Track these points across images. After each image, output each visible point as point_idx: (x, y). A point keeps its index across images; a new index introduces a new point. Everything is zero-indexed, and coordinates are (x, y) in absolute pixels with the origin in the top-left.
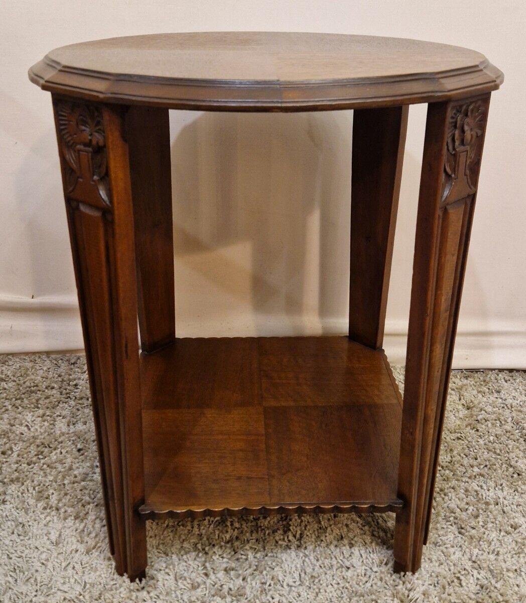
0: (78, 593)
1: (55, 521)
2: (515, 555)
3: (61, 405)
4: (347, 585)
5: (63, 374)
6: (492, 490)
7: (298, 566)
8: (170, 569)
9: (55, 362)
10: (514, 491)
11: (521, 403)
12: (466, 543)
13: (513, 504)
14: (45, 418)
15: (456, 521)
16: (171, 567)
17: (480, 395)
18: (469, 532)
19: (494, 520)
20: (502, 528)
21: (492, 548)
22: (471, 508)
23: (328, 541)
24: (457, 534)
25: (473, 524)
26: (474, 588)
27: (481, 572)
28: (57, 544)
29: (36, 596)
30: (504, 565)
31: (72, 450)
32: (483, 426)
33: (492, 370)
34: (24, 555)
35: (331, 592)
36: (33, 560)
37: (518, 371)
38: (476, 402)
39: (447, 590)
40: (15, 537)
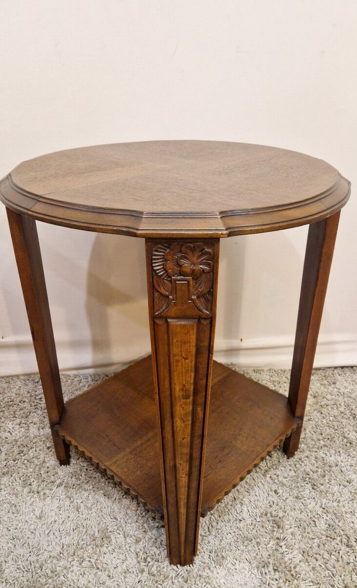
0: (59, 552)
1: (38, 501)
2: (350, 502)
3: (32, 415)
4: (241, 533)
5: (31, 391)
6: (333, 456)
7: (207, 522)
8: (120, 530)
9: (24, 382)
10: (348, 456)
11: (350, 391)
12: (318, 496)
13: (347, 465)
14: (22, 425)
15: (310, 480)
17: (322, 387)
18: (319, 488)
19: (335, 478)
20: (341, 483)
21: (335, 498)
22: (320, 470)
23: (226, 502)
24: (312, 490)
25: (322, 482)
26: (324, 527)
27: (329, 515)
28: (40, 518)
29: (30, 556)
30: (343, 510)
31: (43, 448)
32: (326, 410)
33: (329, 368)
34: (18, 527)
35: (230, 538)
36: (25, 530)
37: (347, 367)
38: (320, 393)
39: (307, 530)
40: (10, 515)
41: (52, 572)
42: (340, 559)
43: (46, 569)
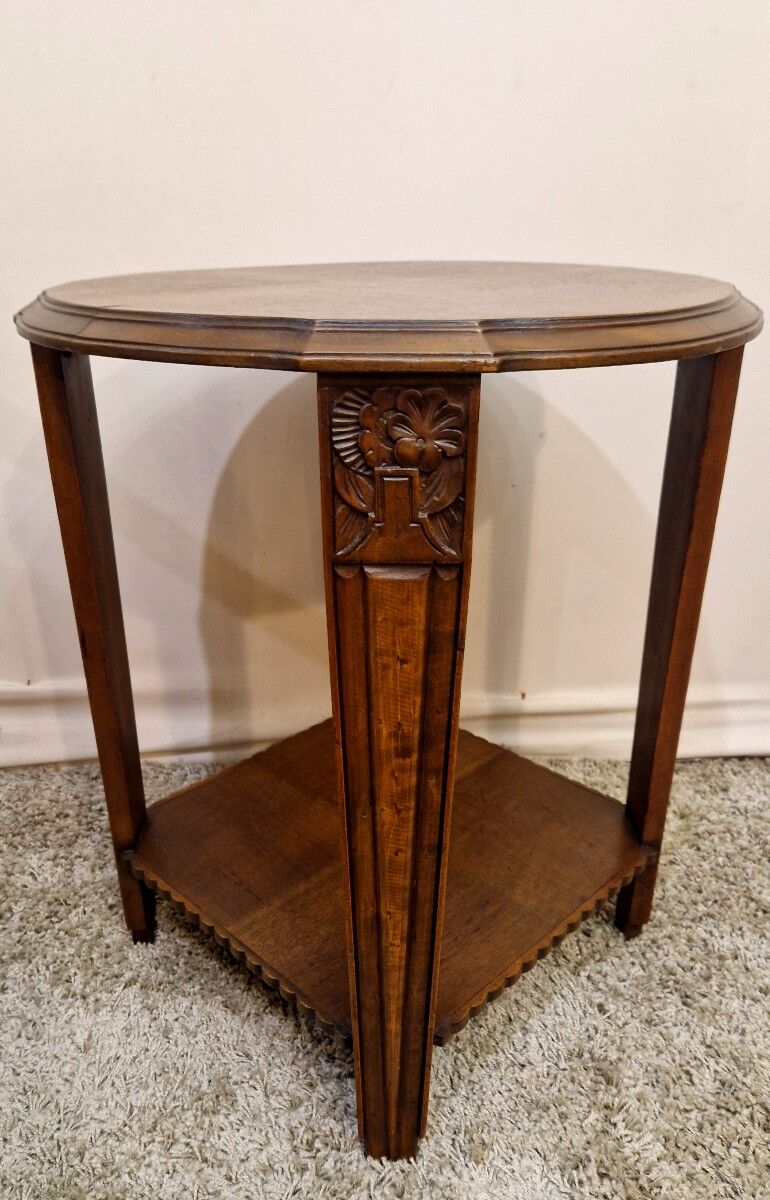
0: (121, 1122)
1: (82, 1014)
3: (80, 841)
4: (523, 1091)
5: (81, 794)
6: (727, 937)
7: (449, 1067)
8: (256, 1080)
9: (68, 778)
10: (760, 937)
11: (760, 806)
12: (695, 1019)
13: (759, 956)
14: (58, 861)
15: (677, 986)
16: (258, 1077)
17: (698, 797)
18: (698, 1002)
19: (733, 983)
20: (746, 994)
21: (734, 1023)
22: (698, 966)
23: (490, 1026)
24: (681, 1006)
25: (704, 989)
26: (711, 1086)
27: (721, 1061)
28: (86, 1049)
29: (58, 1129)
30: (754, 1050)
31: (100, 907)
32: (707, 843)
33: (713, 758)
34: (37, 1069)
35: (500, 1103)
36: (51, 1075)
37: (751, 757)
38: (694, 808)
39: (672, 1091)
40: (22, 1041)
41: (103, 1165)
42: (751, 1158)
43: (92, 1158)
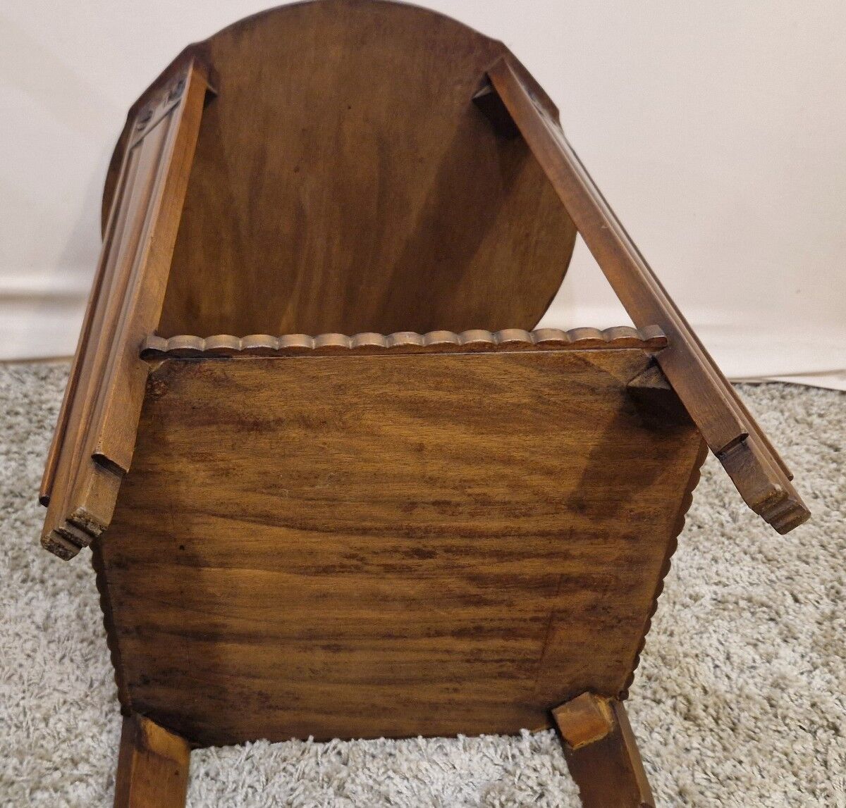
2: (695, 636)
3: (32, 438)
5: (31, 393)
9: (16, 376)
10: (694, 550)
13: (691, 567)
14: (12, 456)
20: (676, 600)
28: (45, 629)
29: (23, 698)
30: (680, 650)
36: (14, 651)
41: (68, 730)
42: (671, 741)
43: (56, 724)
